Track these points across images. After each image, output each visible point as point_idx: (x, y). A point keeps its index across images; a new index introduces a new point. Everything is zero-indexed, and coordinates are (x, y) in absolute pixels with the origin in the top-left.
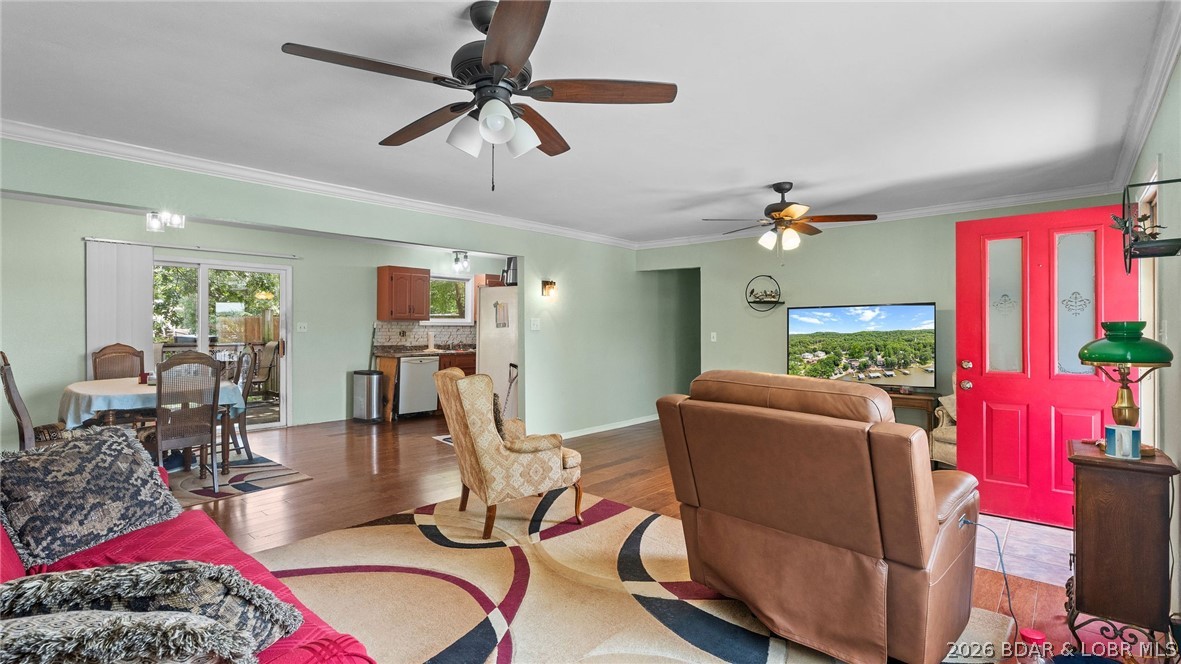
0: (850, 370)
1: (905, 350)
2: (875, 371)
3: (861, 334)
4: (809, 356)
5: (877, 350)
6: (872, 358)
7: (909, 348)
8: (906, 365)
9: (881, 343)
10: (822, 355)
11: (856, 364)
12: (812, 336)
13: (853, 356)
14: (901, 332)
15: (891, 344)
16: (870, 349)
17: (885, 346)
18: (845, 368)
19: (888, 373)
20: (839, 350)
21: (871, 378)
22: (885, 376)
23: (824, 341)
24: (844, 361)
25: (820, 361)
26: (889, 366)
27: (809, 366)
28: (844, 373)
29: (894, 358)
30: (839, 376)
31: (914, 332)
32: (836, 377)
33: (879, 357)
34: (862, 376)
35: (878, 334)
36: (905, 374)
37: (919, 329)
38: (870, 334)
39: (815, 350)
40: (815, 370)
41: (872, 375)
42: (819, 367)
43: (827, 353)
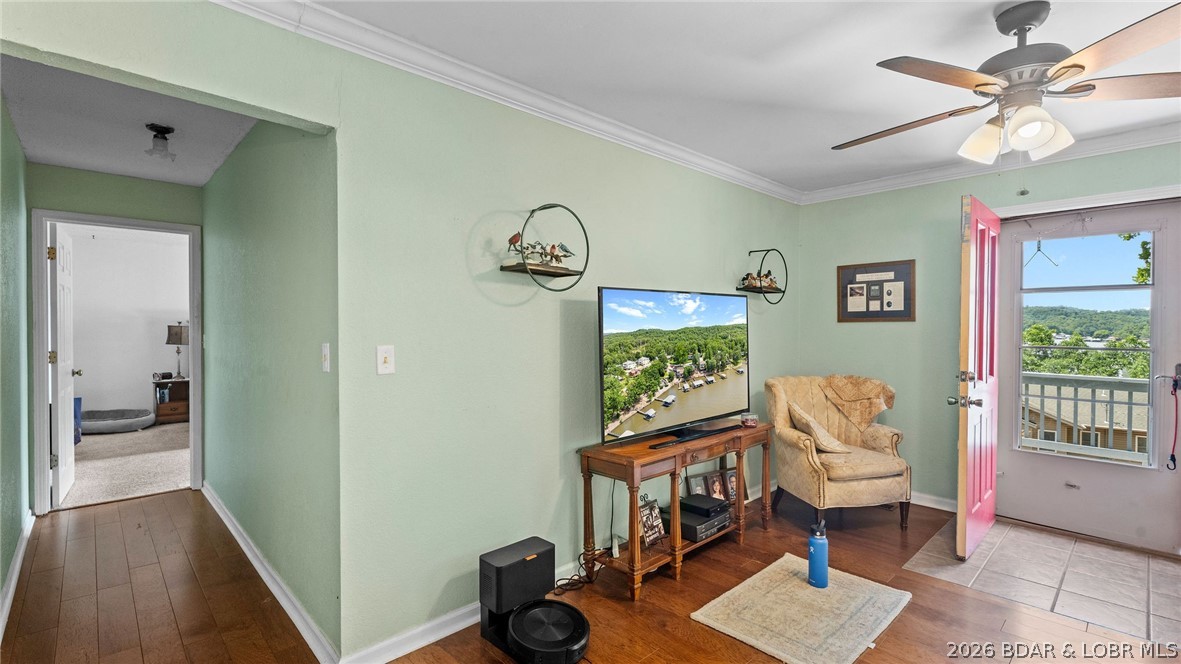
0: (676, 380)
1: (721, 350)
2: (699, 378)
3: (683, 331)
4: (631, 365)
5: (699, 351)
6: (695, 361)
8: (723, 367)
9: (702, 342)
10: (646, 363)
11: (681, 371)
12: (634, 335)
13: (678, 361)
14: (717, 328)
15: (710, 343)
16: (692, 350)
17: (705, 345)
18: (671, 378)
19: (710, 379)
20: (664, 353)
21: (695, 387)
22: (707, 382)
23: (646, 341)
24: (669, 369)
25: (644, 371)
26: (709, 370)
27: (632, 381)
28: (670, 385)
29: (713, 360)
30: (665, 389)
31: (727, 328)
32: (661, 392)
33: (701, 359)
34: (687, 386)
35: (698, 331)
36: (723, 378)
37: (727, 324)
38: (692, 330)
39: (638, 356)
40: (640, 385)
41: (696, 383)
42: (643, 380)
43: (652, 359)
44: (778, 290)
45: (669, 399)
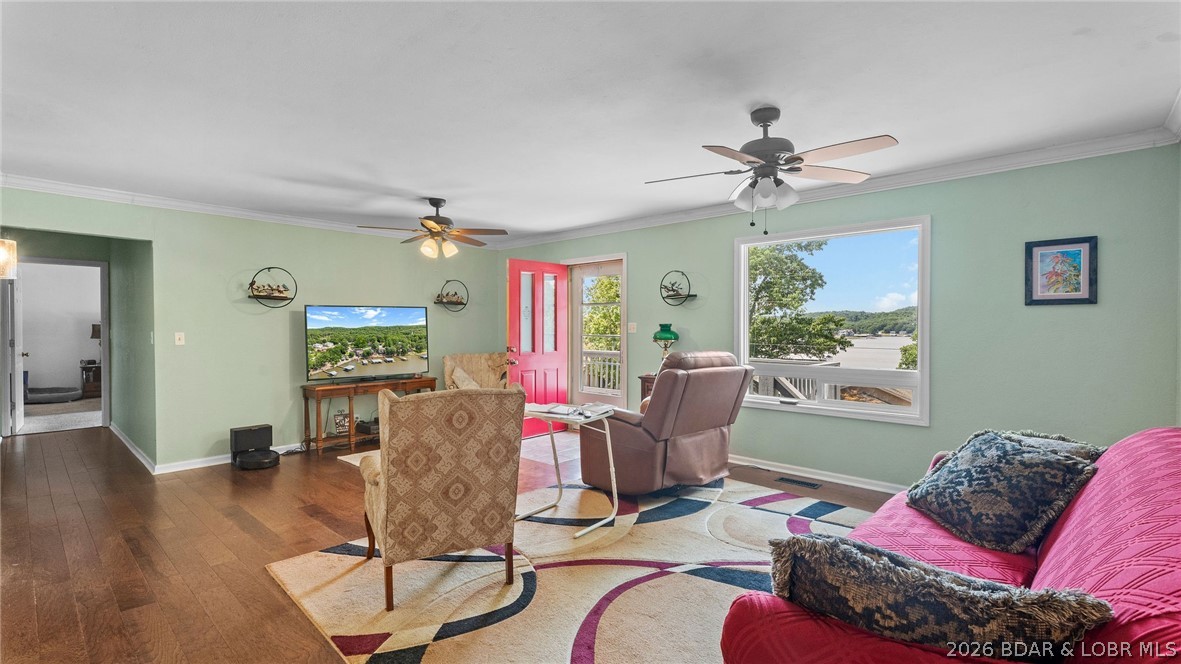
0: (355, 357)
1: (401, 342)
2: (378, 358)
3: (364, 329)
4: (319, 346)
5: (379, 341)
6: (374, 347)
7: (406, 340)
8: (404, 353)
9: (384, 336)
10: (331, 346)
11: (360, 352)
12: (322, 330)
13: (357, 346)
14: (399, 327)
15: (390, 337)
16: (372, 341)
17: (385, 338)
18: (351, 356)
19: (388, 359)
20: (345, 341)
22: (386, 361)
23: (332, 334)
24: (350, 350)
25: (329, 350)
26: (389, 354)
27: (319, 354)
28: (350, 360)
29: (393, 348)
30: (345, 361)
31: (411, 327)
32: (342, 363)
33: (380, 347)
34: (365, 361)
35: (379, 329)
37: (411, 325)
38: (372, 328)
39: (324, 342)
40: (325, 357)
41: (374, 361)
42: (328, 355)
43: (335, 344)
44: (461, 303)
45: (349, 367)
